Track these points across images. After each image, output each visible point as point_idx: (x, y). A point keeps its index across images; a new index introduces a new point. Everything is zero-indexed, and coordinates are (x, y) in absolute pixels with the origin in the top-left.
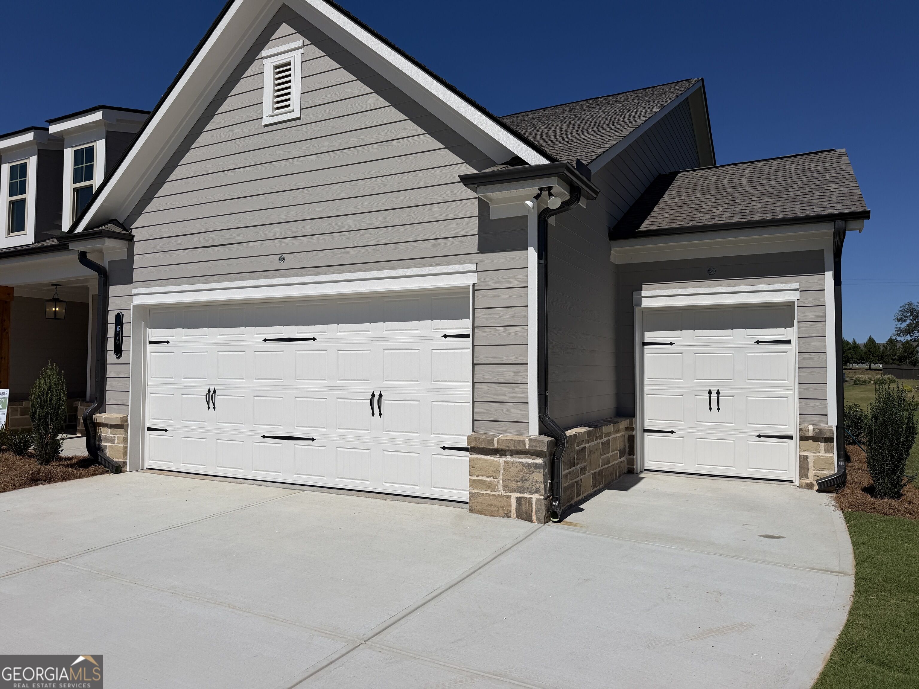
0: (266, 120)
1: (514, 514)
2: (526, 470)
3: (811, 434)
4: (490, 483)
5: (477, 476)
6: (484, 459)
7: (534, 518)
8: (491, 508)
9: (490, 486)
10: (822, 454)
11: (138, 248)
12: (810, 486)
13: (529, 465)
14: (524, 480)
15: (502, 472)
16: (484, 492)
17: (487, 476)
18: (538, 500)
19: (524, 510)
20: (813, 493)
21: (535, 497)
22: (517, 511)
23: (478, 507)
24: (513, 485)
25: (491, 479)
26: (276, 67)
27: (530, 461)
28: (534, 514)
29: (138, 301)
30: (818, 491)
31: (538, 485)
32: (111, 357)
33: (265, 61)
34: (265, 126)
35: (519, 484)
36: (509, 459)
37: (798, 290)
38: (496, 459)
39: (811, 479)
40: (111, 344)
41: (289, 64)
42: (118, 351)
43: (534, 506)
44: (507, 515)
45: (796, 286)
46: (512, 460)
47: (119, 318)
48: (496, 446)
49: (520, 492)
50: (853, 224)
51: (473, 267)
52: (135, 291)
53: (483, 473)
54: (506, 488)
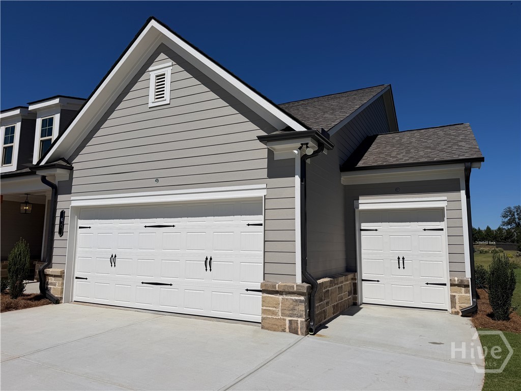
0: (151, 105)
1: (287, 330)
2: (295, 304)
3: (456, 283)
4: (274, 311)
5: (266, 307)
6: (270, 297)
7: (299, 332)
8: (274, 326)
9: (274, 313)
10: (463, 294)
11: (75, 174)
12: (457, 313)
13: (296, 301)
14: (293, 309)
15: (280, 304)
16: (270, 317)
17: (272, 307)
18: (301, 321)
19: (293, 328)
20: (459, 317)
21: (300, 320)
22: (289, 328)
23: (267, 326)
24: (287, 312)
25: (274, 309)
26: (157, 76)
27: (297, 298)
28: (299, 329)
29: (74, 204)
30: (462, 316)
31: (301, 312)
32: (57, 236)
33: (150, 73)
34: (150, 108)
35: (291, 312)
36: (285, 297)
37: (446, 200)
38: (277, 297)
39: (458, 309)
40: (57, 229)
41: (164, 75)
42: (61, 232)
43: (299, 325)
44: (284, 331)
45: (445, 198)
46: (286, 297)
47: (63, 214)
48: (277, 289)
49: (291, 317)
50: (475, 164)
51: (265, 186)
52: (72, 198)
53: (270, 305)
54: (283, 314)
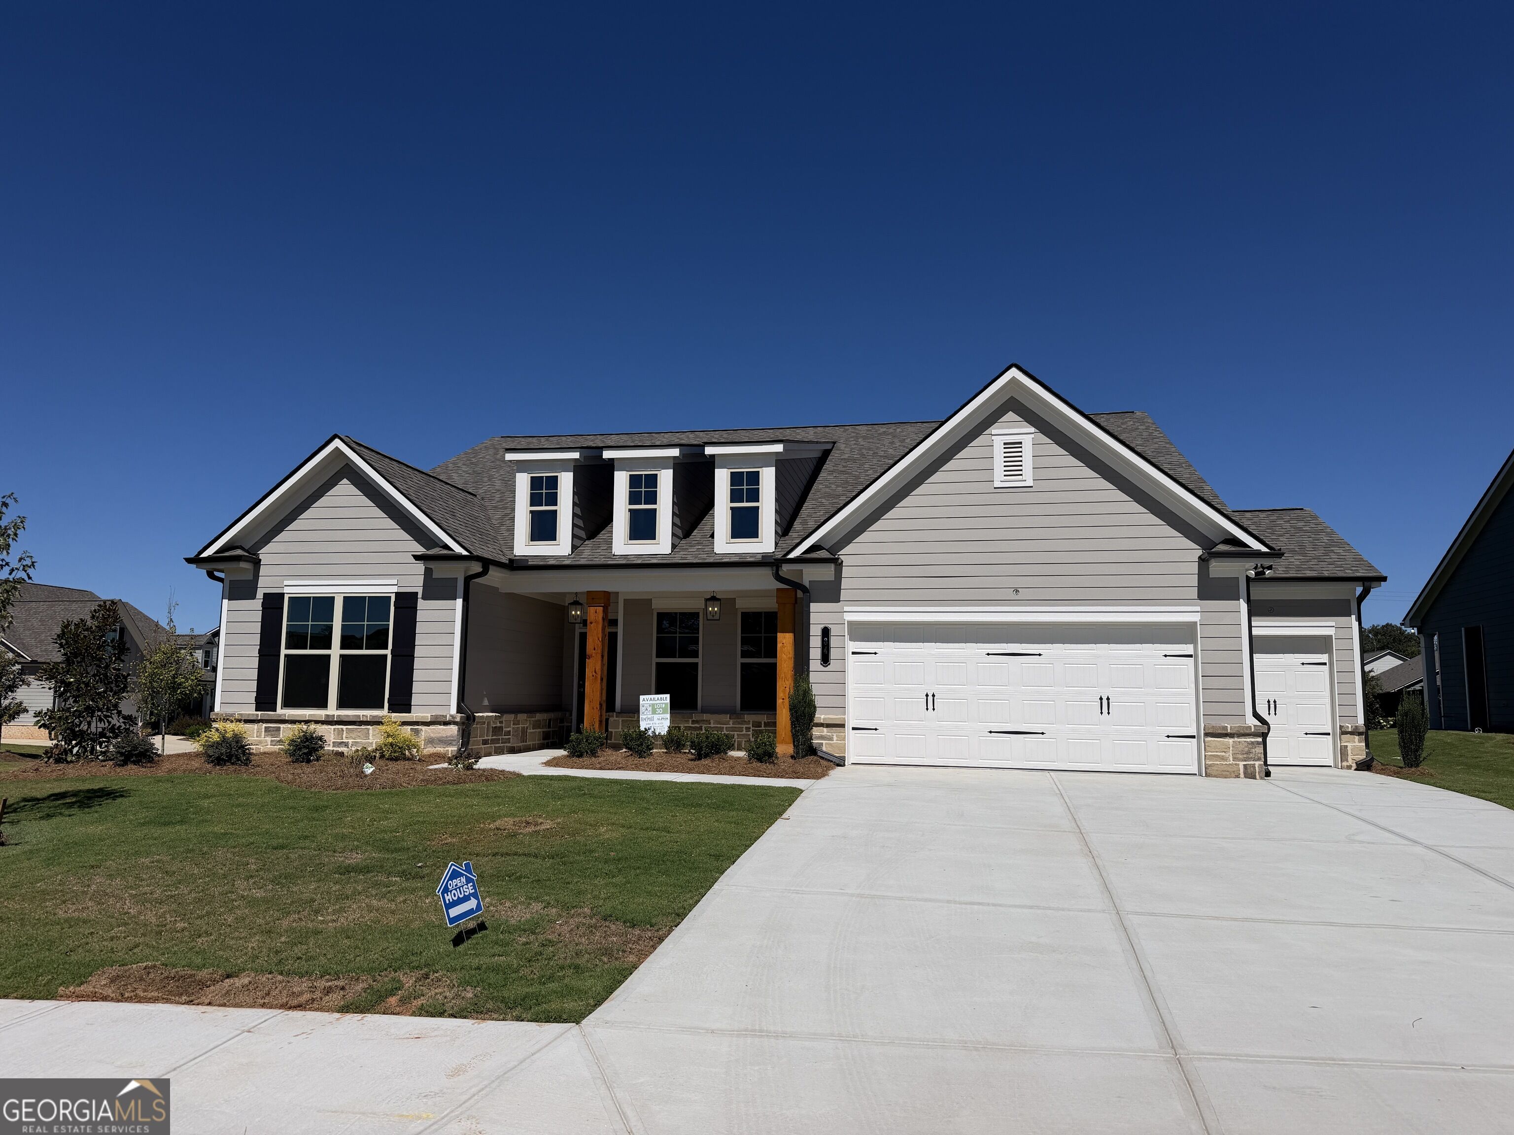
0: (997, 484)
1: (1242, 775)
2: (1250, 746)
3: (1350, 730)
4: (1223, 756)
5: (1212, 752)
6: (1217, 741)
7: (1258, 777)
8: (1224, 773)
9: (1223, 758)
10: (1357, 744)
11: (845, 572)
12: (1349, 767)
13: (1252, 743)
14: (1249, 753)
15: (1231, 749)
16: (1218, 763)
17: (1220, 752)
18: (1260, 765)
19: (1250, 772)
20: (1352, 772)
21: (1257, 763)
22: (1245, 773)
23: (1214, 773)
24: (1241, 756)
25: (1223, 754)
26: (1005, 444)
27: (1253, 740)
28: (1257, 774)
29: (848, 617)
30: (1356, 770)
31: (1259, 755)
32: (815, 663)
33: (993, 437)
34: (995, 488)
35: (1245, 756)
36: (1236, 739)
37: (1334, 626)
38: (1227, 740)
39: (1350, 762)
40: (815, 653)
41: (1021, 443)
42: (825, 659)
43: (1257, 769)
44: (1238, 776)
46: (1239, 740)
47: (826, 632)
48: (1229, 731)
49: (1245, 761)
50: (1374, 584)
51: (1198, 609)
52: (846, 609)
53: (1217, 750)
54: (1234, 759)
